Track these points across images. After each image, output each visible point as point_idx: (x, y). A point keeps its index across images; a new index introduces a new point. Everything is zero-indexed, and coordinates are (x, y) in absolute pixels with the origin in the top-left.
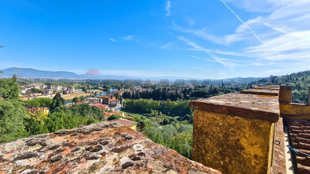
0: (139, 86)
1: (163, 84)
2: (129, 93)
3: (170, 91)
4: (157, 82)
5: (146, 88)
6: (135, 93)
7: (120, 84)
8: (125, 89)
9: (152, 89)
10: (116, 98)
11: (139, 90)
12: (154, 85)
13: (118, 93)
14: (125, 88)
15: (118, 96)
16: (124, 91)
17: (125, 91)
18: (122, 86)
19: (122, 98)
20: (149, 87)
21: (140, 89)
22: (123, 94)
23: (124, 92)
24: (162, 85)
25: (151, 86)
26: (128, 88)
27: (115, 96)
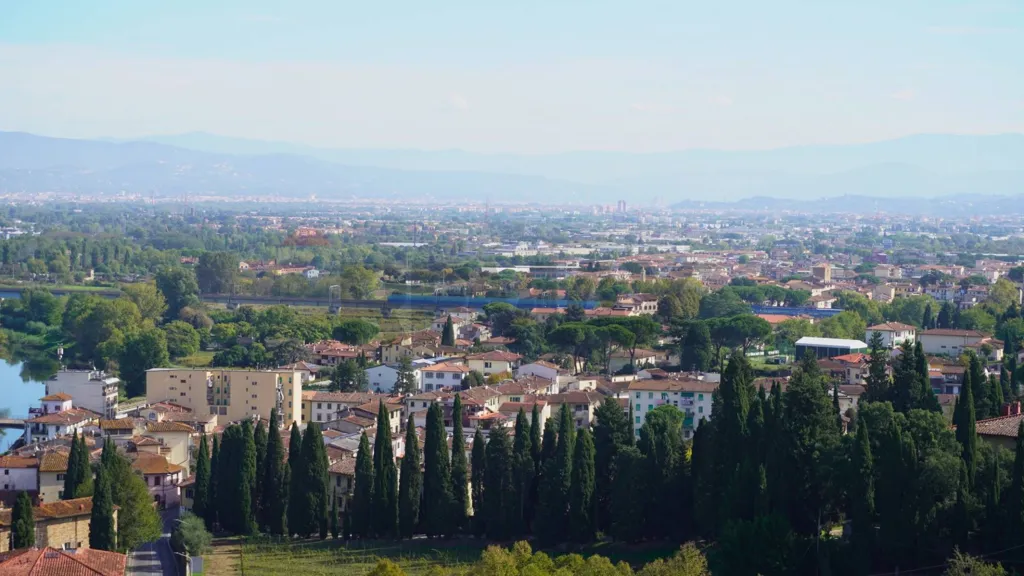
0: (461, 322)
1: (864, 276)
2: (308, 444)
3: (999, 412)
4: (770, 247)
5: (584, 351)
6: (399, 449)
7: (147, 288)
8: (238, 377)
9: (692, 361)
10: (100, 538)
11: (472, 395)
12: (707, 307)
13: (120, 441)
14: (231, 354)
15: (128, 504)
16: (218, 399)
17: (237, 413)
18: (173, 312)
19: (192, 525)
20: (638, 332)
21: (477, 366)
22: (198, 455)
23: (213, 425)
24: (850, 290)
25: (665, 309)
26: (279, 358)
27: (85, 502)
